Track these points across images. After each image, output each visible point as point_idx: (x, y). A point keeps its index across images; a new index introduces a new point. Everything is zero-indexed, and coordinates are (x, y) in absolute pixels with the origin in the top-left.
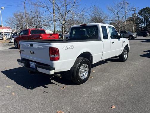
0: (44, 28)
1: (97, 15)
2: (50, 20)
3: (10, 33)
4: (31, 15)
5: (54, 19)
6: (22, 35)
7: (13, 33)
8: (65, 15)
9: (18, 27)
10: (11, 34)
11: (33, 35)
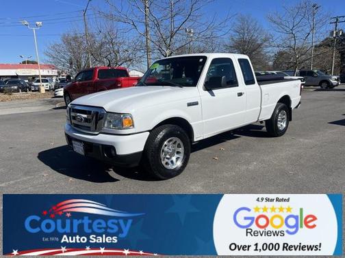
0: (126, 66)
1: (246, 35)
2: (138, 47)
3: (54, 79)
4: (99, 39)
5: (147, 46)
6: (80, 81)
7: (61, 77)
8: (172, 37)
9: (71, 64)
10: (56, 80)
11: (102, 80)
